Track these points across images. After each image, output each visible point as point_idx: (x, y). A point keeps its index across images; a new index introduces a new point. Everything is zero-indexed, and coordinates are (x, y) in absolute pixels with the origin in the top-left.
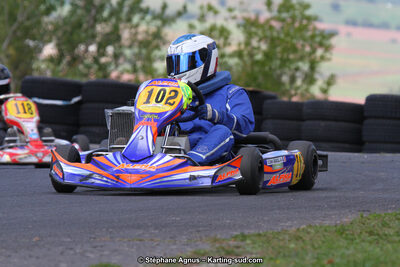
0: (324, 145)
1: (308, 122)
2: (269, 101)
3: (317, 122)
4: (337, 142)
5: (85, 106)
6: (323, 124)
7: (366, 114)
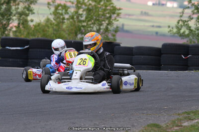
0: (143, 66)
1: (136, 56)
2: (117, 47)
3: (140, 56)
4: (148, 65)
5: (30, 50)
6: (142, 57)
7: (162, 52)
